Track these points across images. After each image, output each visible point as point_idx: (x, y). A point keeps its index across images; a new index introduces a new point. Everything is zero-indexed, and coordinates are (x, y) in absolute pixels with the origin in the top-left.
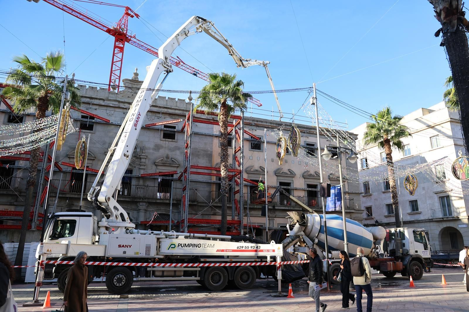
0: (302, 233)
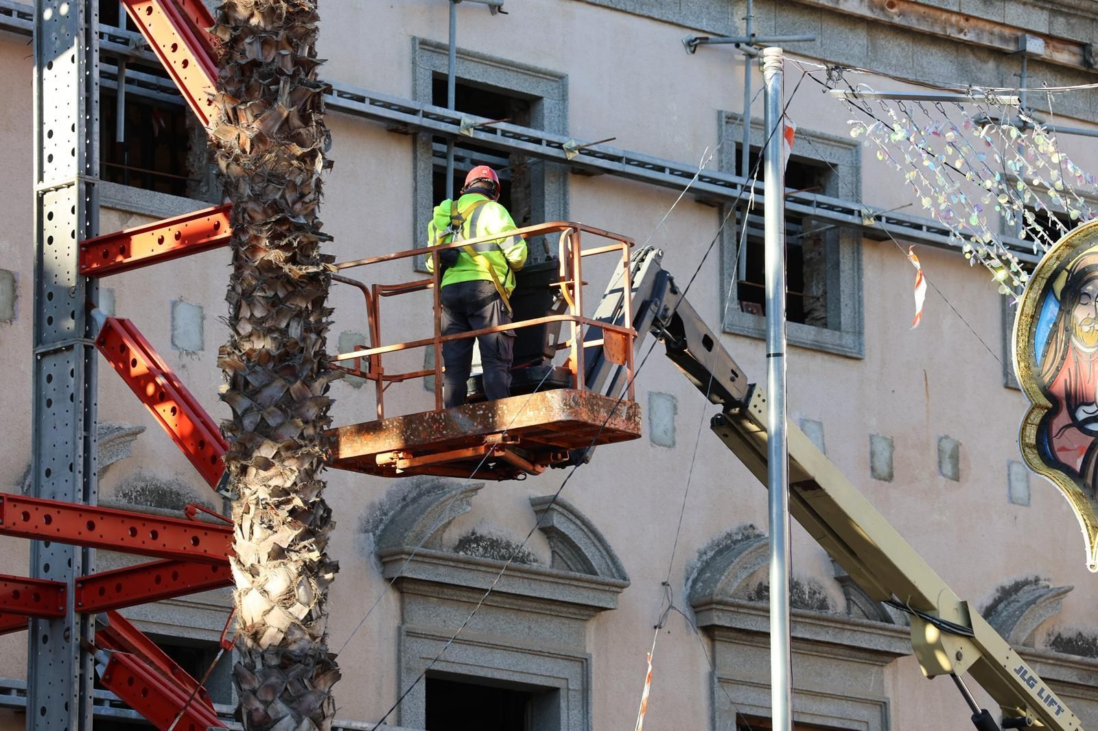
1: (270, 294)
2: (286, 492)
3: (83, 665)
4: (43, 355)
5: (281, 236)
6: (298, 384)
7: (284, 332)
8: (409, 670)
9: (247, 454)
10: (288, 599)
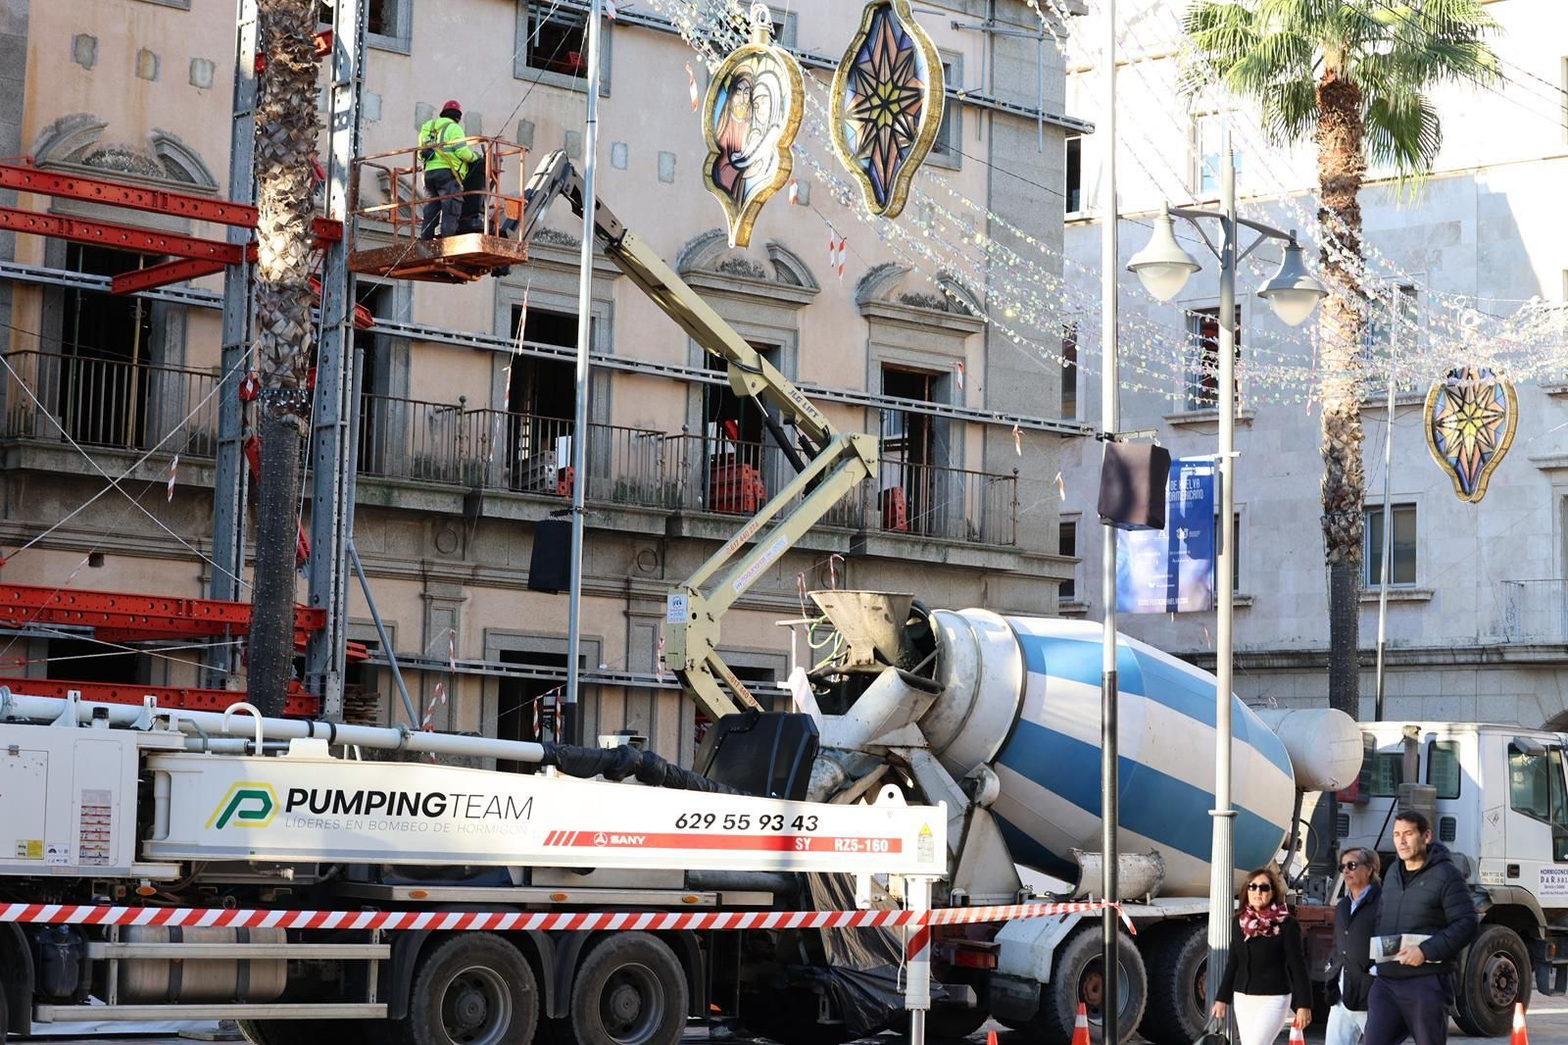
0: (914, 735)
1: (281, 79)
2: (285, 193)
3: (249, 292)
4: (238, 117)
5: (289, 46)
6: (295, 131)
7: (289, 101)
8: (501, 304)
9: (266, 171)
10: (285, 253)
